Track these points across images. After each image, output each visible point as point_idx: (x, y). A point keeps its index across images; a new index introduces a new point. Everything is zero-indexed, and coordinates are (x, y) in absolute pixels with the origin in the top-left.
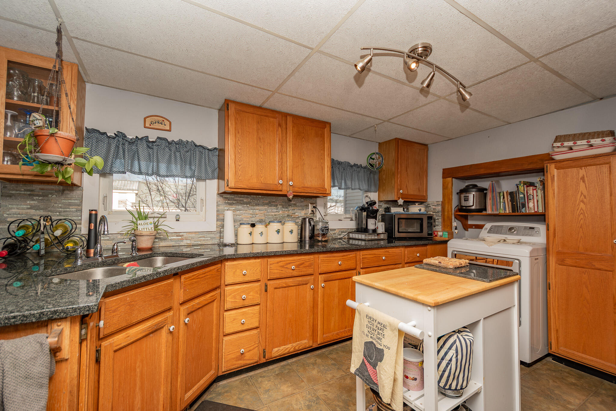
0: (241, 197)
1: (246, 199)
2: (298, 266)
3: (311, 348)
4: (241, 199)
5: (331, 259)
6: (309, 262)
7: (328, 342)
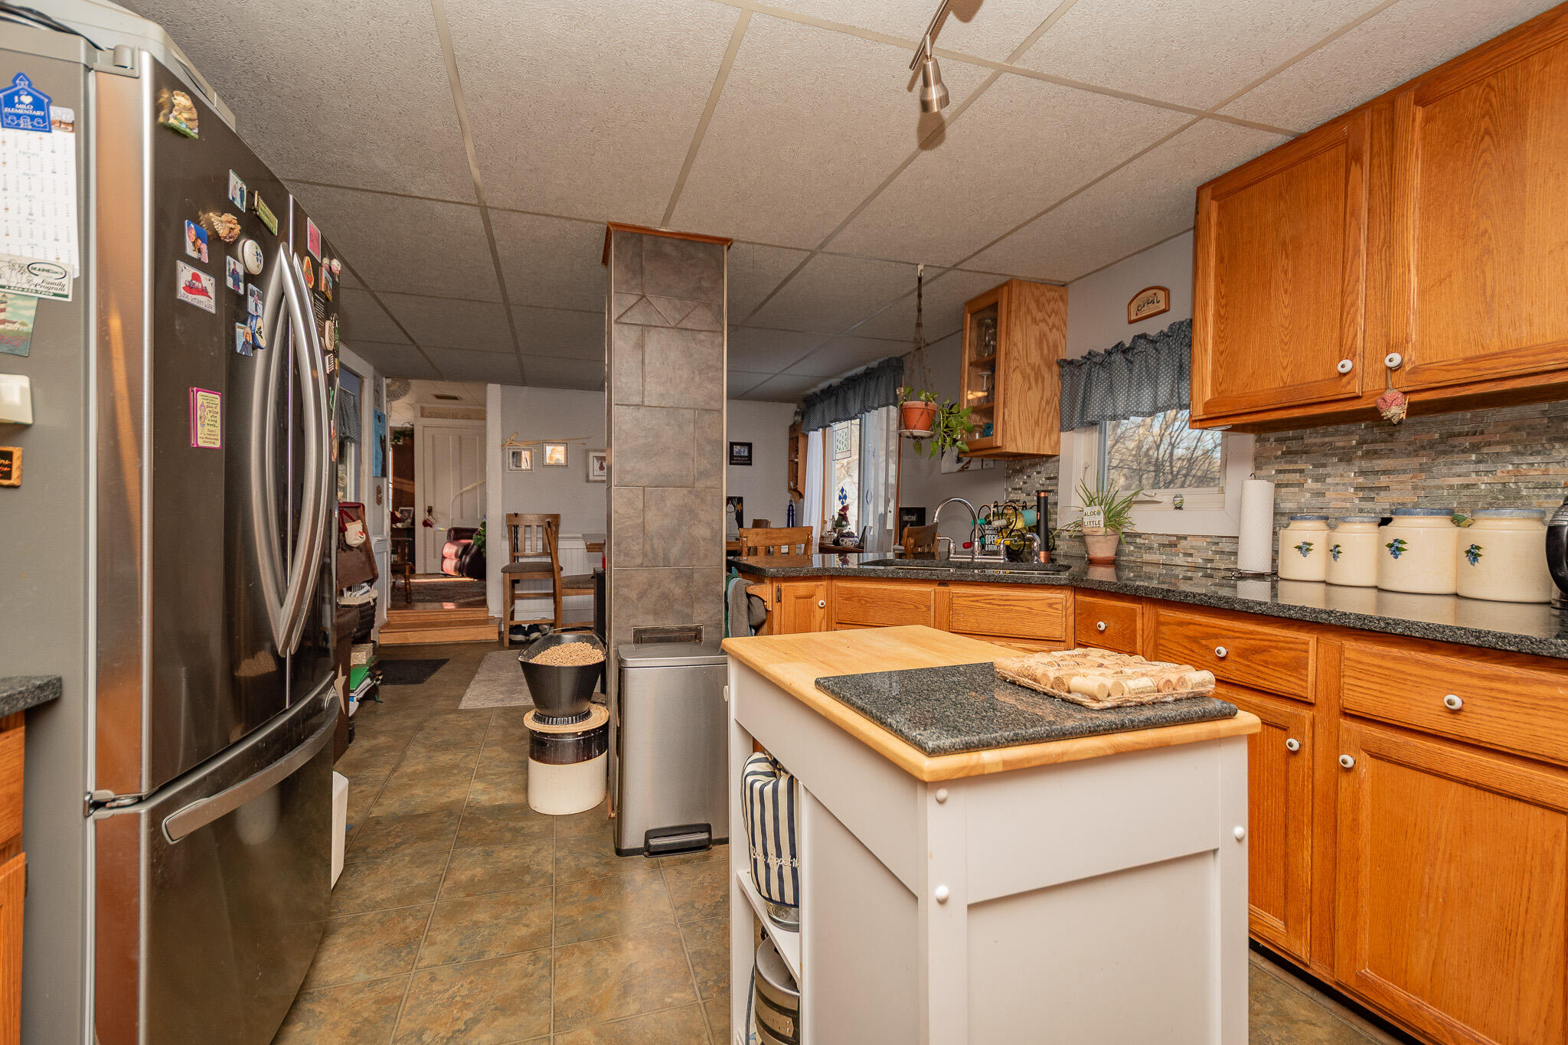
0: (1324, 435)
1: (1346, 438)
2: (1244, 653)
3: (1301, 967)
4: (1326, 440)
5: (1400, 667)
6: (1293, 654)
7: (1381, 1010)
